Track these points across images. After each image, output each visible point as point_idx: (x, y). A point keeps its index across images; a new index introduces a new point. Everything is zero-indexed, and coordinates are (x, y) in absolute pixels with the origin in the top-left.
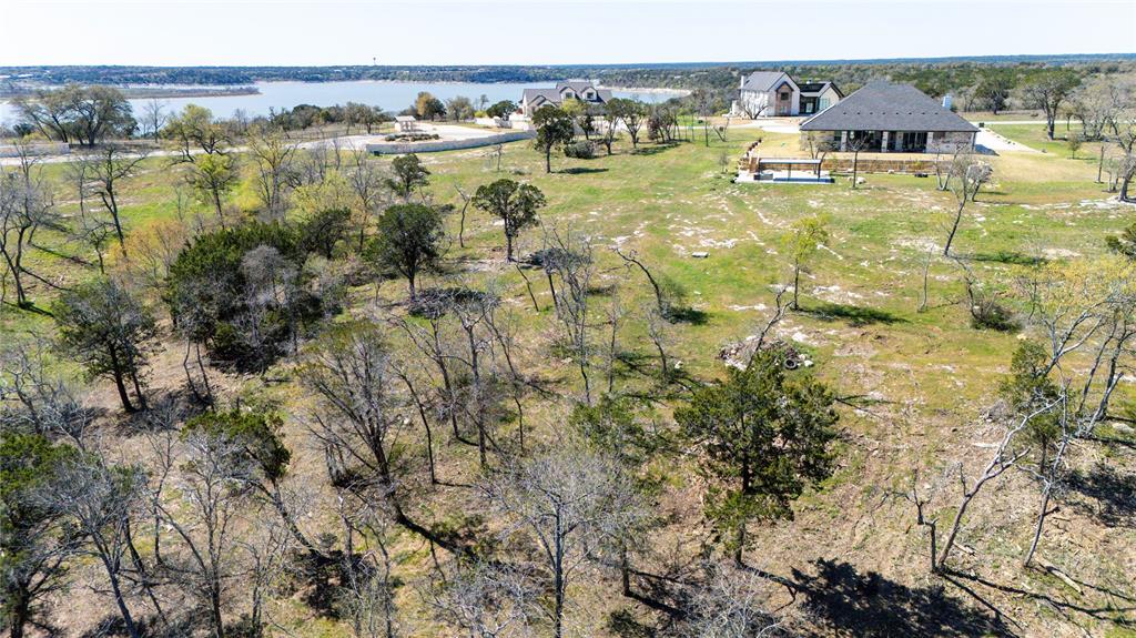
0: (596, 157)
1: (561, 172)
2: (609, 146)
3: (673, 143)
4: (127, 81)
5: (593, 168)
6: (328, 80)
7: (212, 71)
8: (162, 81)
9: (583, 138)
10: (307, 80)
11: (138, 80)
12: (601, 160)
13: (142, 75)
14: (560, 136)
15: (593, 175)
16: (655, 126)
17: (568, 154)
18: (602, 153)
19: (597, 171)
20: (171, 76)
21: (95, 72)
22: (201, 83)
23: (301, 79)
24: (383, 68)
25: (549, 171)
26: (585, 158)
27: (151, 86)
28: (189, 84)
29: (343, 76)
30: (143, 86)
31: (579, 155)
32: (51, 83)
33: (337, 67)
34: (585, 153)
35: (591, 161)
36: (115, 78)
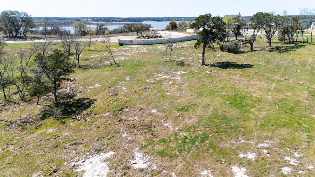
0: (242, 52)
1: (213, 65)
2: (252, 45)
3: (301, 44)
4: (113, 21)
5: (239, 63)
6: (162, 21)
7: (133, 19)
8: (121, 21)
9: (234, 39)
10: (157, 21)
11: (115, 21)
12: (246, 55)
13: (116, 20)
14: (214, 37)
15: (239, 71)
16: (285, 32)
17: (222, 49)
18: (246, 49)
19: (242, 66)
20: (123, 20)
21: (106, 19)
22: (130, 22)
23: (156, 21)
24: (177, 18)
25: (203, 64)
26: (234, 53)
27: (118, 22)
28: (127, 22)
29: (167, 20)
30: (116, 22)
31: (230, 50)
32: (96, 21)
33: (165, 18)
34: (234, 49)
35: (238, 56)
36: (110, 20)
